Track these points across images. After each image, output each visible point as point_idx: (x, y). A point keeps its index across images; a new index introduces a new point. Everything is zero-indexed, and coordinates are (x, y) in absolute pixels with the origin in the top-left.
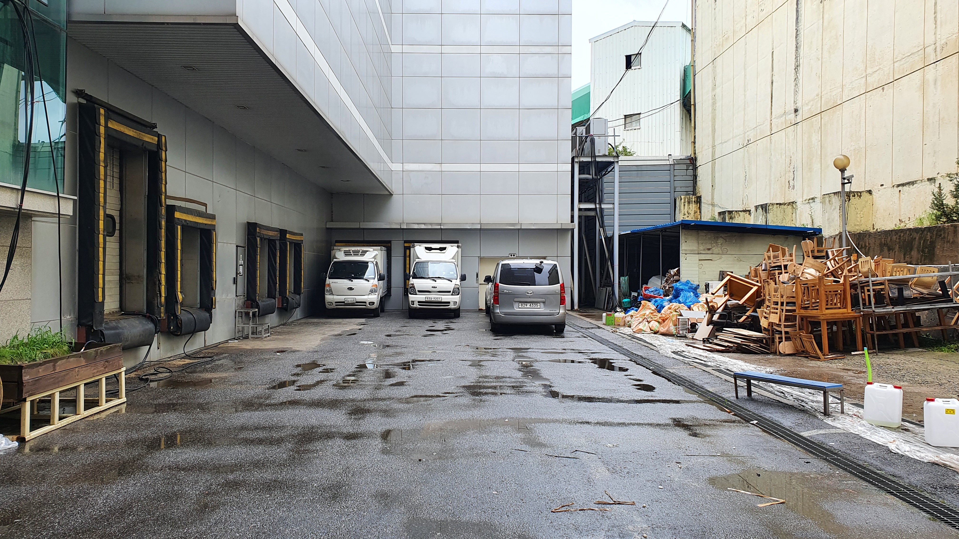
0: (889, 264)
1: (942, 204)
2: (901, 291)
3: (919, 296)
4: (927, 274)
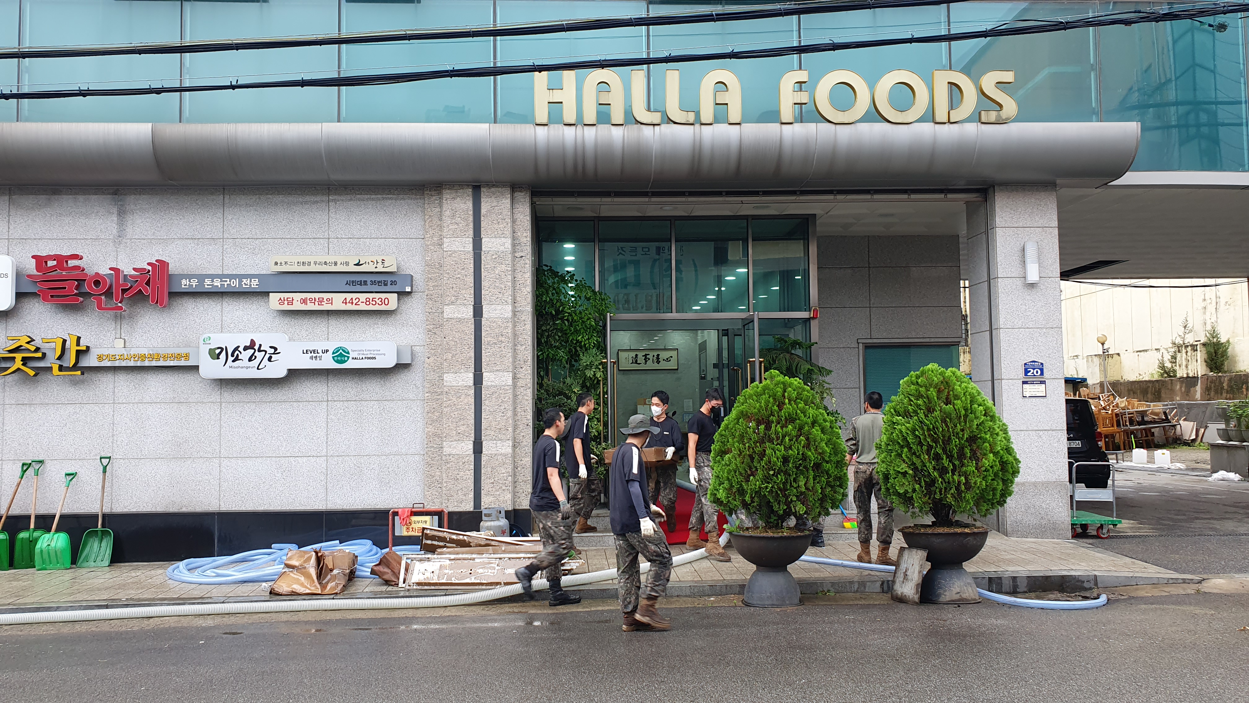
0: (1135, 402)
1: (1164, 367)
2: (1143, 417)
3: (1152, 420)
4: (1157, 407)
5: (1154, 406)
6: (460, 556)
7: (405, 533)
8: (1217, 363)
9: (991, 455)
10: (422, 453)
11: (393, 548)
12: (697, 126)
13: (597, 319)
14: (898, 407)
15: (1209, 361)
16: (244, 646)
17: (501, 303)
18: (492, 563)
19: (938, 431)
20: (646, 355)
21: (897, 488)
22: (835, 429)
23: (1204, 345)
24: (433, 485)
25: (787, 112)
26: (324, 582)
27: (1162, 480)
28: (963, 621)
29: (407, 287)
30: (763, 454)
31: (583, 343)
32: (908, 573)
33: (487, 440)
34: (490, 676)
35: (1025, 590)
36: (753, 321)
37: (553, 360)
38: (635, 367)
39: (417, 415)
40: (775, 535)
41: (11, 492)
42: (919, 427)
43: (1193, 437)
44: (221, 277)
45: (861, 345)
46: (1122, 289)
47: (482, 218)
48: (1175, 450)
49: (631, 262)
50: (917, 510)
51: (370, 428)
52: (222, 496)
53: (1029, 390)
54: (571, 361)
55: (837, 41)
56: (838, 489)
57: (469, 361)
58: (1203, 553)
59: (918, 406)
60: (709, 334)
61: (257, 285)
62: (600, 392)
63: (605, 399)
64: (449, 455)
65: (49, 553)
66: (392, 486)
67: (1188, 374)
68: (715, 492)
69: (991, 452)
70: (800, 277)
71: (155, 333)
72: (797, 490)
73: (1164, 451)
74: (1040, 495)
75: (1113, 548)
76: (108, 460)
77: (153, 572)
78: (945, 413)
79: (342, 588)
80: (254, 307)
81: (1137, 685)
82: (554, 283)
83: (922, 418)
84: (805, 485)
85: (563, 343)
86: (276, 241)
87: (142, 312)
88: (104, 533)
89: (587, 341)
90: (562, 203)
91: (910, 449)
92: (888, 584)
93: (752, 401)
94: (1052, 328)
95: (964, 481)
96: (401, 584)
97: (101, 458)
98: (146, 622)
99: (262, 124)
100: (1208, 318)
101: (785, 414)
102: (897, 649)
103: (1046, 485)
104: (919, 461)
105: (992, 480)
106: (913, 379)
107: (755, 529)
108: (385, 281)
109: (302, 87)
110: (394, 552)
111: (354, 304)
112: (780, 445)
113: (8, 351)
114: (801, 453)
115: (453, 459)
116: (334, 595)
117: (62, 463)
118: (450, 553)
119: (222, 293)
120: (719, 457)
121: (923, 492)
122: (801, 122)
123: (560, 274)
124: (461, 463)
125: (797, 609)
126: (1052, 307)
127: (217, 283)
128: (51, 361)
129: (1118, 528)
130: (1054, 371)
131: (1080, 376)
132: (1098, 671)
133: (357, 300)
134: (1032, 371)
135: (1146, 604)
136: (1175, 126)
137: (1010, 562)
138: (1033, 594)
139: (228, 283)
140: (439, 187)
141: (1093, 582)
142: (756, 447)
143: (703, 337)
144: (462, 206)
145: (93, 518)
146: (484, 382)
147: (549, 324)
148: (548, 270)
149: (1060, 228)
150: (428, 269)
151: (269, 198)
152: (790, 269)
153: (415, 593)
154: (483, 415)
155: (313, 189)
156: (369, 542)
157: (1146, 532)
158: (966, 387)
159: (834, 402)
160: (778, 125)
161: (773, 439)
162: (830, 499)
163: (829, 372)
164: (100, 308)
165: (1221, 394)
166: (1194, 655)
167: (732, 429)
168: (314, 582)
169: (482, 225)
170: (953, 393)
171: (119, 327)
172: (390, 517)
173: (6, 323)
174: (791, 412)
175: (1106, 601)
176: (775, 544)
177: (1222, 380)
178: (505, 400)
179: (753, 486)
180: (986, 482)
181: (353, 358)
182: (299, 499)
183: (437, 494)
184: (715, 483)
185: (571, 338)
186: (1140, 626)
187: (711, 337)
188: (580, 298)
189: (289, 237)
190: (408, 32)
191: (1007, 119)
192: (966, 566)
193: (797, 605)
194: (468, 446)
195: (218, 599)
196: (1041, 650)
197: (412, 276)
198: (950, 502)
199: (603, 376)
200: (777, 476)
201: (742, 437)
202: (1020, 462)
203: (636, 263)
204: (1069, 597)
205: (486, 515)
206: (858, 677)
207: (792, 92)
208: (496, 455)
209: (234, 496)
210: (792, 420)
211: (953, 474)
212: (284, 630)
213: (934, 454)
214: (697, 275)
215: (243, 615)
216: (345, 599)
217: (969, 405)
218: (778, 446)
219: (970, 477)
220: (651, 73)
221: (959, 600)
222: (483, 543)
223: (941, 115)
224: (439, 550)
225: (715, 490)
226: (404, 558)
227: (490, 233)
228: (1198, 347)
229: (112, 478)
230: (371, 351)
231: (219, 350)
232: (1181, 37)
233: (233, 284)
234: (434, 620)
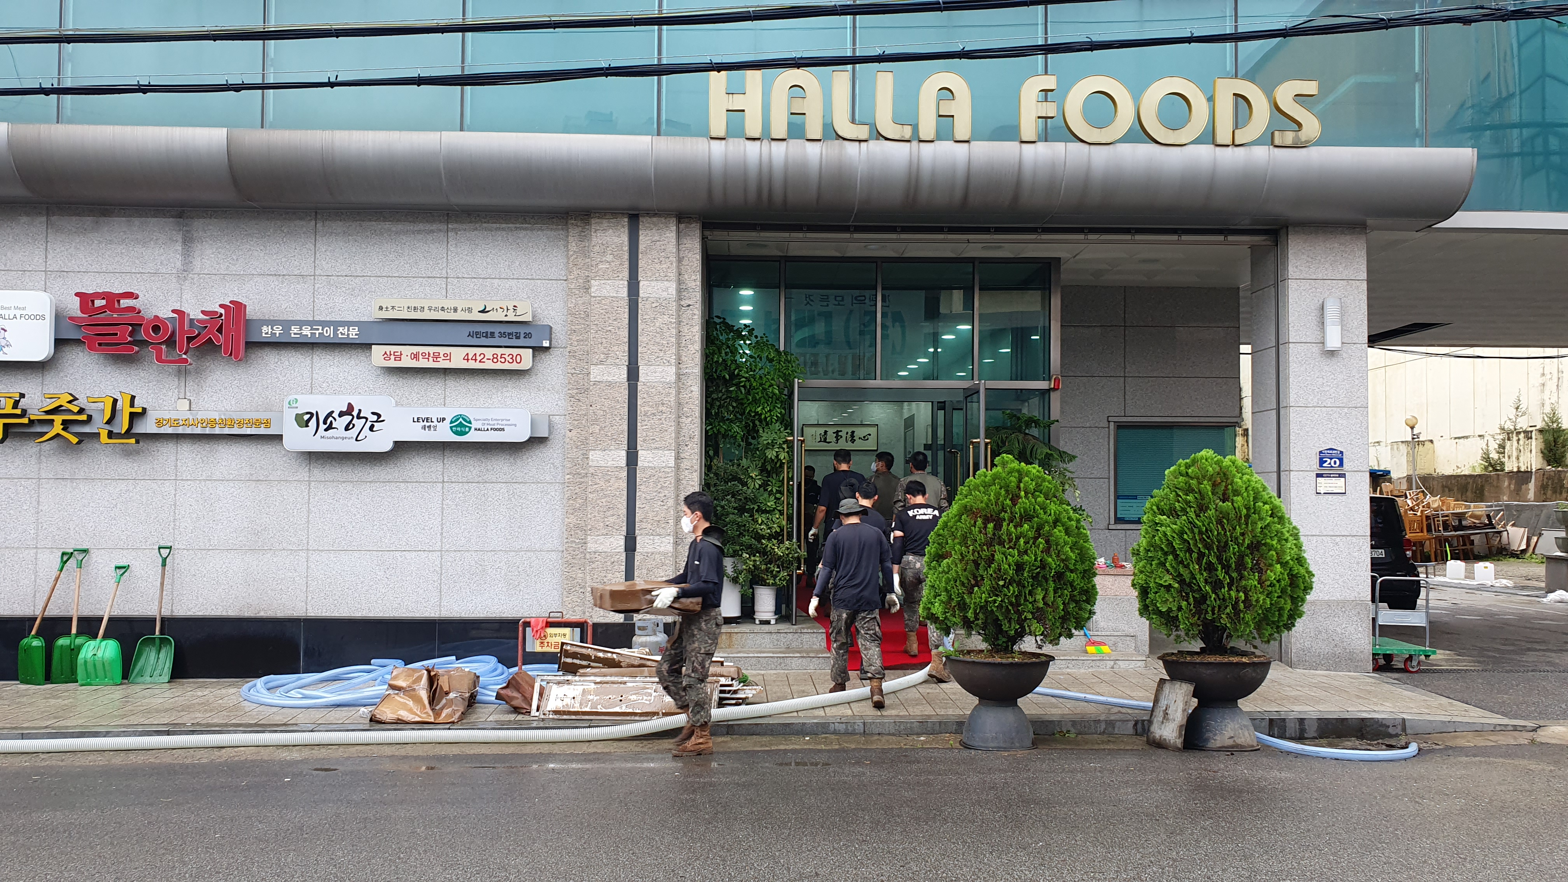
0: (1451, 502)
1: (1489, 458)
2: (1460, 521)
3: (1472, 525)
4: (1479, 509)
5: (1475, 507)
6: (608, 679)
7: (538, 649)
8: (1557, 455)
9: (1278, 566)
10: (561, 549)
11: (523, 667)
12: (915, 143)
13: (782, 386)
14: (1162, 503)
15: (1546, 451)
16: (340, 786)
17: (662, 364)
18: (648, 688)
19: (1213, 535)
20: (838, 432)
21: (1158, 605)
22: (1082, 530)
23: (1541, 431)
24: (574, 590)
25: (1029, 127)
26: (437, 708)
27: (1483, 601)
28: (1238, 773)
29: (544, 342)
30: (991, 560)
31: (763, 416)
32: (1169, 712)
33: (641, 535)
34: (649, 829)
35: (1315, 735)
36: (978, 392)
37: (725, 436)
38: (824, 446)
39: (555, 501)
40: (1004, 661)
41: (47, 589)
42: (1188, 529)
43: (1523, 547)
44: (312, 323)
45: (1112, 424)
46: (1438, 358)
47: (640, 256)
48: (1500, 562)
49: (820, 314)
50: (1182, 633)
51: (496, 517)
52: (310, 598)
53: (1324, 484)
54: (747, 438)
55: (1095, 38)
56: (1084, 605)
57: (622, 436)
58: (1538, 693)
59: (1188, 503)
60: (918, 407)
61: (356, 335)
62: (784, 477)
63: (790, 487)
64: (595, 553)
65: (95, 665)
66: (522, 589)
67: (1519, 468)
68: (929, 606)
69: (1278, 562)
70: (1038, 337)
71: (227, 393)
72: (1033, 605)
73: (1487, 564)
74: (1334, 616)
75: (1425, 685)
76: (168, 550)
77: (224, 691)
78: (1221, 513)
79: (460, 715)
80: (353, 362)
81: (1460, 858)
82: (728, 339)
83: (1192, 518)
84: (1043, 599)
85: (738, 415)
86: (381, 280)
87: (212, 366)
88: (163, 642)
89: (769, 414)
90: (741, 238)
91: (1176, 556)
92: (1143, 725)
93: (978, 493)
94: (1356, 408)
95: (1243, 598)
96: (534, 712)
97: (159, 548)
98: (217, 753)
99: (366, 132)
100: (1546, 398)
101: (1020, 510)
102: (1156, 807)
103: (1343, 604)
104: (1187, 572)
105: (1278, 597)
106: (1182, 468)
107: (979, 653)
108: (517, 333)
109: (418, 86)
110: (525, 672)
111: (478, 361)
112: (1013, 549)
113: (45, 412)
114: (1039, 559)
115: (600, 557)
116: (450, 725)
117: (112, 553)
118: (595, 675)
119: (313, 344)
120: (935, 562)
121: (1191, 610)
122: (1046, 141)
123: (735, 328)
124: (609, 564)
125: (1029, 754)
126: (1356, 381)
127: (306, 331)
128: (99, 426)
129: (1431, 660)
130: (1356, 462)
131: (1382, 468)
132: (1410, 839)
133: (482, 356)
134: (1329, 460)
135: (1467, 756)
136: (1517, 154)
137: (1296, 700)
138: (1323, 741)
139: (320, 331)
140: (587, 215)
141: (1400, 727)
142: (983, 550)
143: (910, 410)
144: (616, 240)
145: (149, 622)
146: (639, 463)
147: (721, 391)
148: (721, 323)
149: (1369, 281)
150: (571, 319)
151: (372, 226)
152: (1024, 325)
153: (551, 723)
154: (637, 503)
155: (429, 215)
156: (493, 660)
157: (1465, 666)
158: (1249, 481)
159: (1077, 495)
160: (1016, 144)
161: (1005, 541)
162: (1074, 618)
163: (1072, 458)
164: (159, 359)
165: (1561, 493)
166: (1531, 821)
167: (952, 527)
168: (425, 708)
169: (640, 265)
170: (1233, 487)
171: (183, 384)
172: (521, 629)
173: (43, 376)
174: (1028, 507)
175: (1417, 752)
176: (1004, 673)
177: (1562, 476)
178: (666, 485)
179: (978, 600)
180: (1271, 600)
181: (476, 429)
182: (406, 604)
183: (579, 601)
184: (930, 594)
185: (748, 409)
186: (1460, 783)
187: (922, 412)
188: (761, 359)
189: (397, 275)
190: (553, 19)
191: (1307, 142)
192: (1242, 704)
193: (1029, 748)
194: (619, 542)
195: (305, 727)
196: (1337, 811)
197: (551, 328)
198: (1225, 624)
199: (787, 458)
200: (1008, 588)
201: (965, 538)
202: (1313, 575)
203: (828, 316)
204: (1370, 745)
205: (639, 628)
206: (1109, 841)
207: (1035, 102)
208: (653, 553)
209: (325, 599)
210: (1028, 518)
211: (1230, 589)
212: (389, 766)
213: (1206, 563)
214: (903, 333)
215: (337, 747)
216: (463, 729)
217: (1252, 503)
218: (1011, 550)
219: (1250, 593)
220: (857, 76)
221: (1232, 747)
222: (636, 663)
223: (1224, 136)
224: (581, 671)
225: (929, 603)
226: (538, 680)
227: (650, 274)
228: (1533, 434)
229: (173, 573)
230: (498, 420)
231: (309, 416)
232: (1527, 40)
233: (327, 333)
234: (574, 758)
